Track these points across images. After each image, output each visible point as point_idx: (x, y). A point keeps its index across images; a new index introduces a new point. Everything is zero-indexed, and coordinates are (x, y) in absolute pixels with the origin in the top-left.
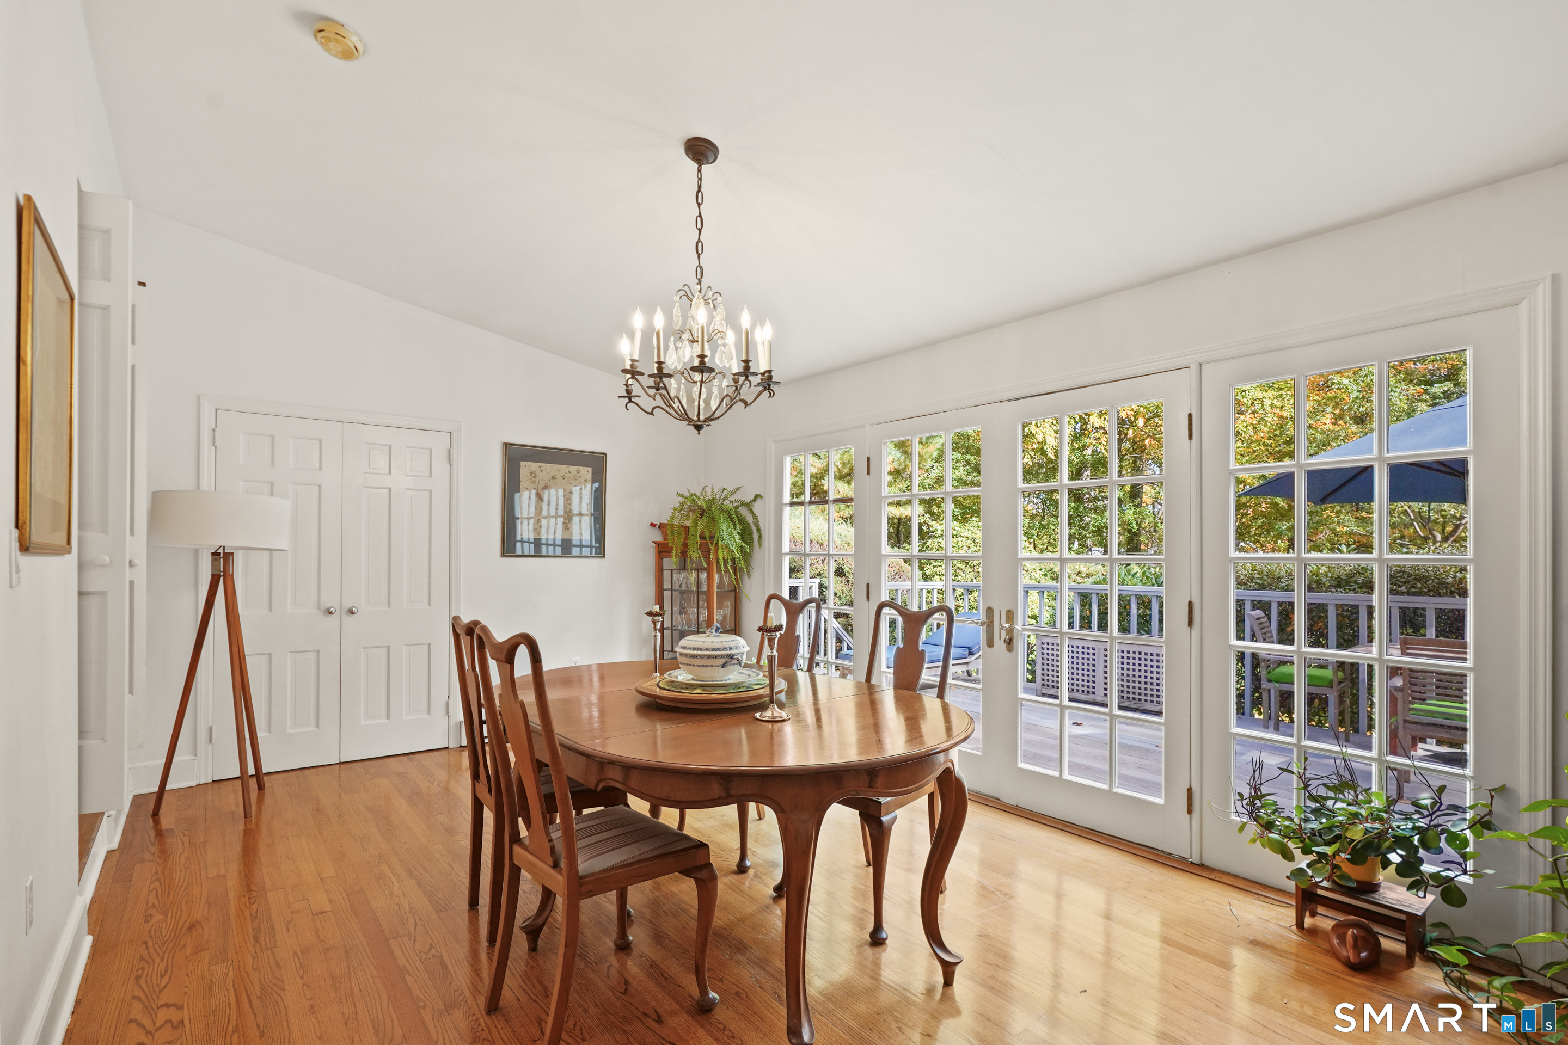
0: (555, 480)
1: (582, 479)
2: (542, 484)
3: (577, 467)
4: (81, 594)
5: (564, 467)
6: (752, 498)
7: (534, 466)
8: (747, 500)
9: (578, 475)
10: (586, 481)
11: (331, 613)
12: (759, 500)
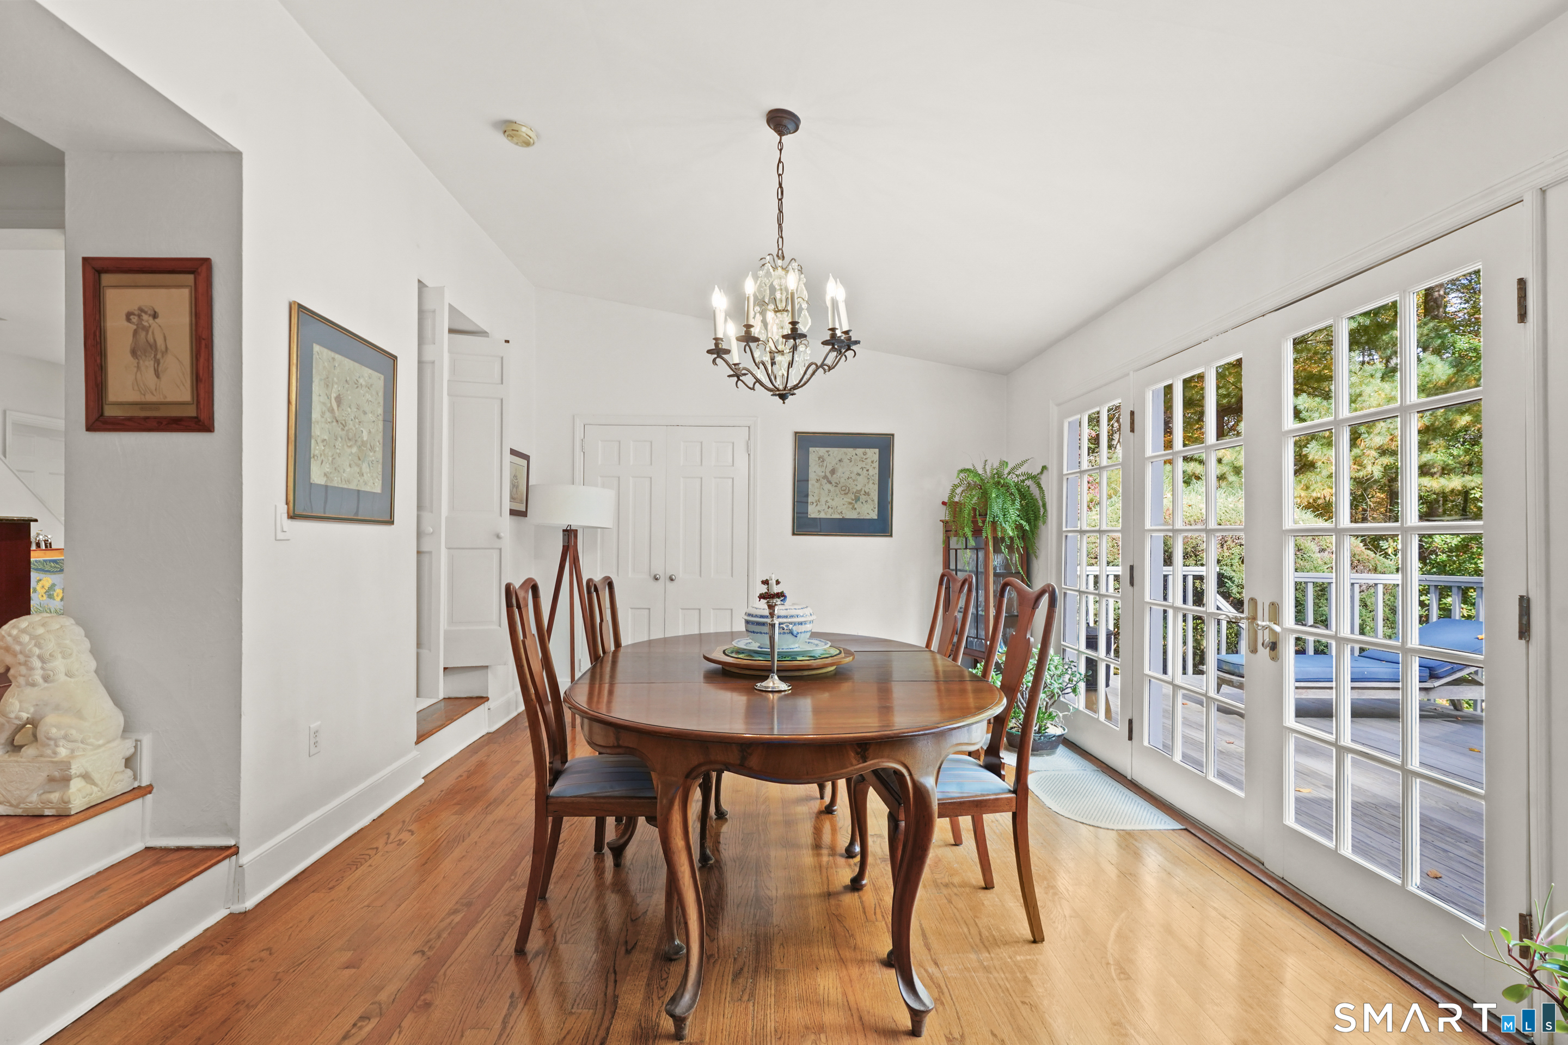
0: (842, 463)
1: (869, 461)
2: (830, 468)
3: (863, 450)
4: (419, 552)
5: (850, 450)
6: (1039, 470)
7: (822, 451)
8: (1035, 473)
9: (865, 457)
10: (872, 462)
11: (657, 579)
12: (1045, 472)
